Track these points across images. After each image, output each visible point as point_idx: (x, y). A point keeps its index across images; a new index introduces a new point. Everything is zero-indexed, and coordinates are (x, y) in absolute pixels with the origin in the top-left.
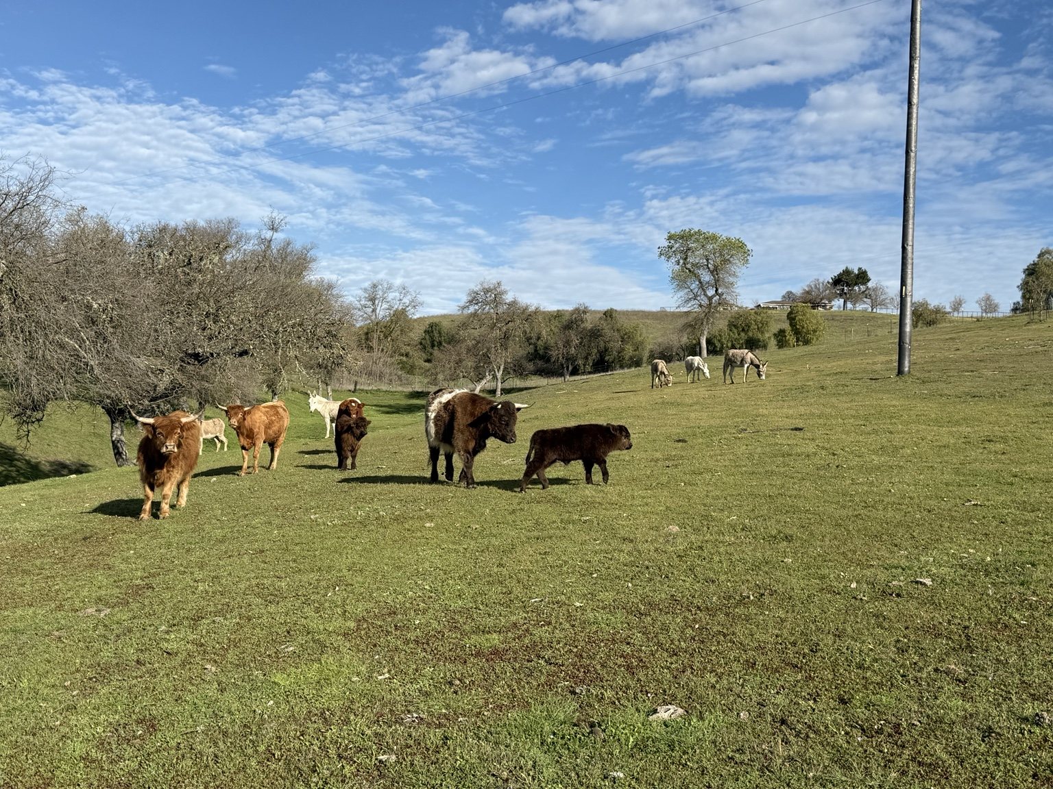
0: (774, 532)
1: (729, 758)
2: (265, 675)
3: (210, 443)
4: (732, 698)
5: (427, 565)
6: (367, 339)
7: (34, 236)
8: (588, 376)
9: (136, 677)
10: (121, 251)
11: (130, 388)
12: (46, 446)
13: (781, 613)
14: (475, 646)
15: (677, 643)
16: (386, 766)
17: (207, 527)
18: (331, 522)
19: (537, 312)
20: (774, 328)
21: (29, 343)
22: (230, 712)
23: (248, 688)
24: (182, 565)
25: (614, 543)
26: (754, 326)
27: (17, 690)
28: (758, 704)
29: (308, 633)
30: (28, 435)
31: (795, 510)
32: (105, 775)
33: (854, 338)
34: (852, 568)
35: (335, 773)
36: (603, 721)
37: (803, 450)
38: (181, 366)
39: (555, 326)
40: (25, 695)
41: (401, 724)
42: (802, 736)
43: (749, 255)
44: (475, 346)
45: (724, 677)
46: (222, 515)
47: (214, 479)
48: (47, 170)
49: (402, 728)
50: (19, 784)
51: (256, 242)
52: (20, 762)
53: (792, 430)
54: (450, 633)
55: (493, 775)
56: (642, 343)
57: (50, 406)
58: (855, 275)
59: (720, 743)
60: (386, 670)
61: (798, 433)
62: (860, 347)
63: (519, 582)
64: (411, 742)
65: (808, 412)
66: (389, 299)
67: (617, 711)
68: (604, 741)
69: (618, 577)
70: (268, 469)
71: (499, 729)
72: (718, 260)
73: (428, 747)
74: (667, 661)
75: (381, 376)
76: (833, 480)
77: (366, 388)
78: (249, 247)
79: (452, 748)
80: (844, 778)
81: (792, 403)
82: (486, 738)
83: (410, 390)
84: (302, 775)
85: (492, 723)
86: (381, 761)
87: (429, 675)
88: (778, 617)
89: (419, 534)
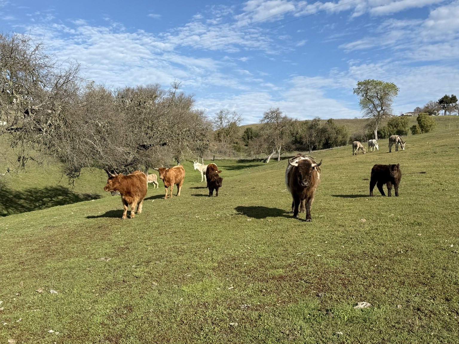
0: (412, 222)
1: (393, 326)
2: (178, 287)
3: (151, 184)
4: (393, 299)
5: (249, 238)
6: (219, 136)
7: (73, 95)
8: (321, 151)
9: (123, 288)
10: (110, 100)
11: (116, 161)
12: (81, 187)
13: (416, 259)
14: (272, 274)
15: (366, 273)
16: (233, 327)
17: (151, 222)
18: (205, 219)
19: (296, 121)
20: (411, 125)
21: (72, 142)
22: (164, 303)
23: (171, 292)
24: (141, 239)
25: (335, 227)
26: (400, 125)
27: (72, 294)
28: (406, 301)
29: (197, 268)
30: (73, 183)
31: (422, 211)
32: (111, 331)
33: (450, 129)
34: (451, 238)
35: (211, 331)
36: (332, 309)
37: (426, 182)
38: (137, 150)
39: (305, 127)
40: (76, 295)
41: (239, 309)
42: (428, 316)
43: (397, 91)
44: (268, 138)
45: (390, 289)
46: (157, 216)
47: (153, 201)
48: (77, 65)
49: (240, 311)
50: (74, 335)
51: (168, 94)
52: (74, 325)
53: (420, 173)
54: (260, 269)
55: (282, 332)
56: (346, 134)
57: (82, 170)
58: (450, 98)
59: (388, 319)
60: (232, 285)
61: (423, 174)
62: (453, 133)
63: (291, 246)
64: (244, 317)
65: (428, 164)
66: (228, 118)
67: (339, 304)
68: (333, 318)
69: (337, 243)
70: (177, 196)
71: (284, 312)
72: (383, 94)
73: (252, 319)
74: (362, 282)
75: (225, 153)
76: (441, 196)
77: (219, 159)
78: (165, 96)
79: (263, 320)
80: (448, 336)
81: (420, 161)
82: (278, 316)
83: (239, 159)
84: (196, 331)
85: (280, 309)
86: (231, 326)
87: (251, 288)
88: (415, 261)
89: (245, 224)
